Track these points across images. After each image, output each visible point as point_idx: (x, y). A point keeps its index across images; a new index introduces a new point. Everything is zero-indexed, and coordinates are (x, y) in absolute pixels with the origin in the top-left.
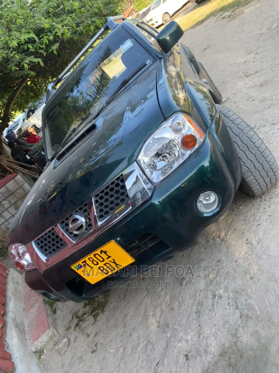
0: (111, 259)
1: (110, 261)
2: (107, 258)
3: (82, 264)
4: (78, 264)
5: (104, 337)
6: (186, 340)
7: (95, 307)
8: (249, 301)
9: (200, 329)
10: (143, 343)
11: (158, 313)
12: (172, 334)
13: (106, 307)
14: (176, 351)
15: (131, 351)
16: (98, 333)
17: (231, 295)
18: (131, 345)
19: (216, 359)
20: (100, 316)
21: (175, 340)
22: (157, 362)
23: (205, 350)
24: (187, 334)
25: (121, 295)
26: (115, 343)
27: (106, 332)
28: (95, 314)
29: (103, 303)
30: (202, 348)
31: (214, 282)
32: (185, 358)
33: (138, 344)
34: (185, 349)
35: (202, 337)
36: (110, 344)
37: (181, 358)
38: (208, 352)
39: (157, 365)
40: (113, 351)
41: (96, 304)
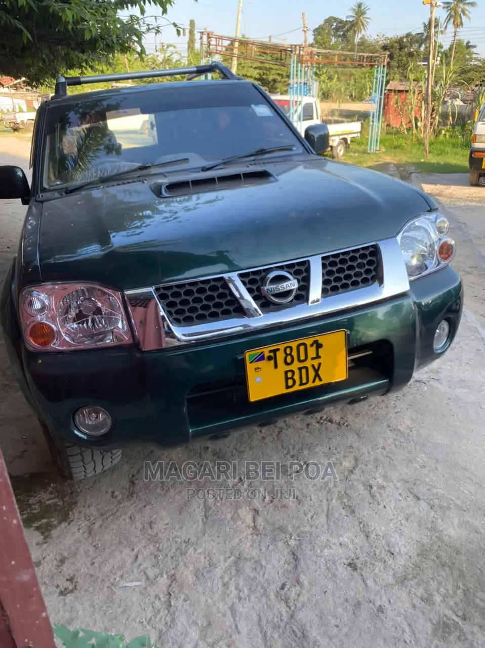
0: (316, 363)
1: (313, 366)
2: (313, 359)
3: (267, 354)
4: (260, 351)
5: (93, 564)
6: (338, 544)
7: (33, 514)
8: (435, 491)
9: (364, 526)
10: (225, 560)
11: (246, 515)
12: (299, 540)
13: (73, 513)
14: (324, 562)
15: (195, 578)
16: (68, 558)
17: (399, 484)
18: (191, 568)
19: (416, 561)
20: (58, 528)
21: (314, 547)
22: (280, 584)
23: (389, 551)
24: (339, 536)
25: (116, 493)
26: (135, 571)
27: (95, 555)
28: (40, 525)
29: (59, 505)
30: (381, 550)
31: (357, 471)
32: (349, 569)
33: (212, 565)
34: (343, 556)
35: (373, 536)
36: (119, 574)
37: (340, 569)
38: (395, 553)
39: (282, 588)
40: (135, 583)
41: (35, 509)
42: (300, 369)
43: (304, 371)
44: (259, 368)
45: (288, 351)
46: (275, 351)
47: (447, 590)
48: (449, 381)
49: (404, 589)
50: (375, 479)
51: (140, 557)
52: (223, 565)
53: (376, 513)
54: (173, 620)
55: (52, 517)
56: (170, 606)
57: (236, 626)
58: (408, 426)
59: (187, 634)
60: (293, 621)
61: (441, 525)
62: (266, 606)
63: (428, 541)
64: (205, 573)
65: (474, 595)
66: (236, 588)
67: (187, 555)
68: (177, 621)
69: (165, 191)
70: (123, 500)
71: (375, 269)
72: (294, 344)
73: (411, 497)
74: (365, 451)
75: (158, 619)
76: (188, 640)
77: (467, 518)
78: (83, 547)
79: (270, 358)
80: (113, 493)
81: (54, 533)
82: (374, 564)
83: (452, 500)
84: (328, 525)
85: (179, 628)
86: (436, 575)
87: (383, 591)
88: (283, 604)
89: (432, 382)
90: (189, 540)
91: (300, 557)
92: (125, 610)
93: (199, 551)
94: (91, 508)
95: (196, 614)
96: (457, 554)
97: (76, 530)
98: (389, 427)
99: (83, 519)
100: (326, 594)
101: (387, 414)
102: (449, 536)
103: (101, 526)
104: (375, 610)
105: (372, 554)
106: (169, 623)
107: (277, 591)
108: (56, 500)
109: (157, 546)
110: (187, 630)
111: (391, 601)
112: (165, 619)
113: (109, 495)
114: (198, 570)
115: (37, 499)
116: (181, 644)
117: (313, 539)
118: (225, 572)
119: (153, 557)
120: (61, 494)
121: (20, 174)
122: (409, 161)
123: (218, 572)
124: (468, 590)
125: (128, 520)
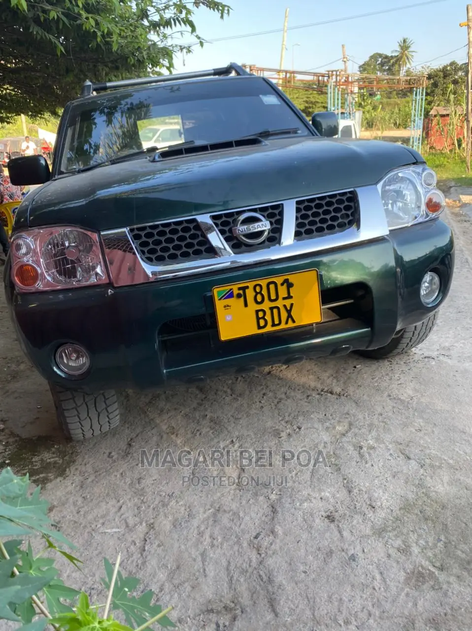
0: (288, 303)
3: (236, 292)
4: (229, 288)
5: (78, 512)
6: (319, 498)
7: (34, 469)
8: (428, 451)
9: (347, 482)
10: (204, 512)
11: (232, 472)
12: (280, 494)
13: (70, 470)
14: (302, 514)
15: (172, 527)
16: (57, 507)
17: (390, 446)
18: (170, 518)
19: (397, 514)
20: (54, 482)
21: (294, 500)
22: (254, 534)
23: (370, 505)
24: (320, 490)
25: (113, 454)
26: (117, 520)
27: (82, 505)
28: (38, 479)
29: (58, 463)
30: (362, 504)
31: (349, 434)
32: (326, 520)
33: (191, 515)
34: (322, 509)
35: (356, 491)
36: (101, 521)
37: (317, 521)
38: (376, 507)
39: (256, 537)
40: (114, 530)
41: (36, 466)
42: (272, 309)
43: (275, 311)
44: (228, 306)
45: (258, 289)
46: (244, 289)
47: (427, 542)
48: (459, 357)
49: (381, 539)
50: (367, 440)
51: (124, 507)
52: (202, 516)
53: (362, 471)
54: (144, 563)
55: (50, 472)
56: (144, 550)
57: (204, 570)
58: (409, 396)
59: (154, 575)
60: (261, 567)
61: (429, 482)
62: (237, 553)
63: (413, 496)
64: (183, 523)
65: (455, 547)
66: (211, 537)
67: (169, 507)
68: (147, 563)
69: (159, 157)
70: (118, 459)
71: (352, 214)
72: (264, 283)
73: (402, 456)
74: (361, 417)
75: (129, 562)
76: (155, 580)
77: (458, 475)
78: (72, 498)
79: (239, 296)
80: (110, 453)
81: (49, 486)
82: (352, 517)
83: (445, 460)
84: (311, 482)
85: (148, 570)
86: (417, 528)
87: (358, 541)
88: (255, 552)
89: (441, 358)
90: (173, 493)
91: (279, 509)
92: (100, 553)
93: (180, 503)
94: (87, 466)
95: (167, 558)
96: (442, 509)
97: (69, 484)
98: (389, 396)
99: (78, 475)
100: (299, 544)
101: (389, 386)
102: (436, 492)
103: (92, 481)
104: (347, 559)
105: (352, 508)
106: (140, 565)
107: (250, 540)
108: (57, 459)
109: (142, 498)
110: (155, 572)
111: (365, 551)
112: (137, 561)
113: (106, 455)
114: (176, 520)
115: (40, 457)
116: (148, 584)
117: (294, 493)
118: (203, 522)
119: (136, 508)
120: (63, 454)
121: (43, 162)
122: (450, 177)
123: (195, 522)
124: (450, 542)
125: (118, 476)
